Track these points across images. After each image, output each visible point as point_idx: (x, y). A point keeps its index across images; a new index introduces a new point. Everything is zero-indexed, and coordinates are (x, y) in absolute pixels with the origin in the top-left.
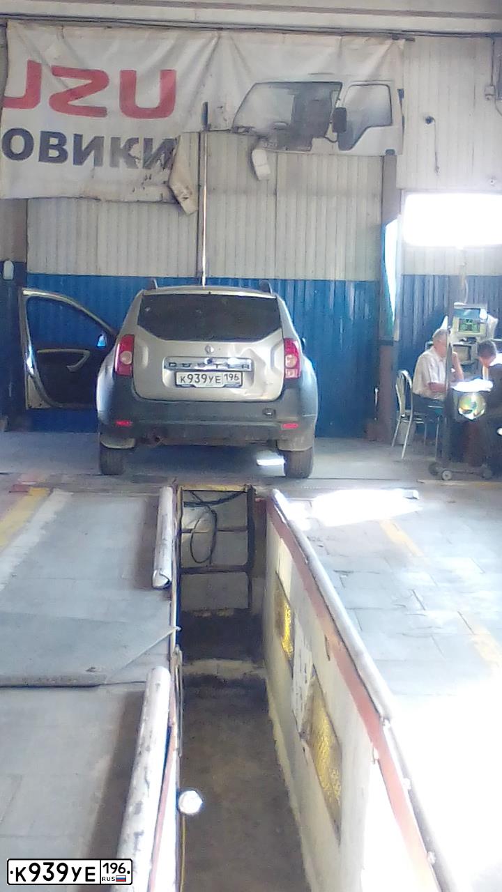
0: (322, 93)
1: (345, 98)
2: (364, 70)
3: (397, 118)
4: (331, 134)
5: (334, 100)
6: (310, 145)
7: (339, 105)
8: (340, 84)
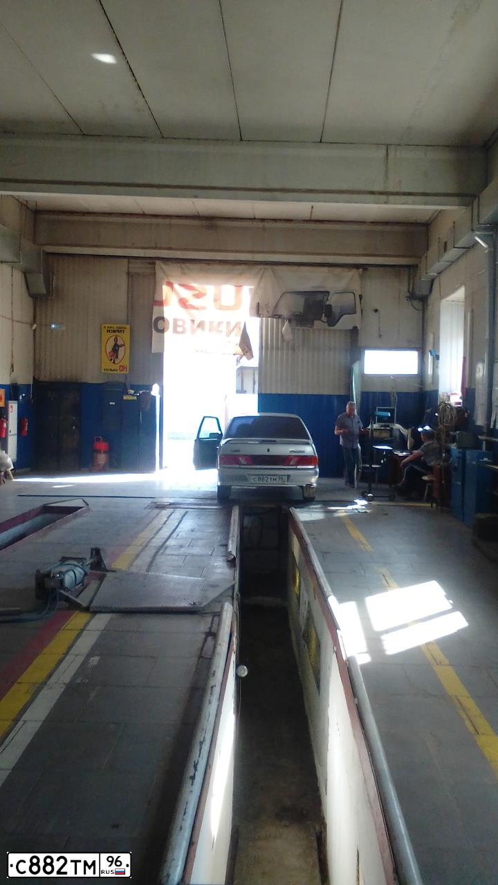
0: (319, 297)
1: (332, 300)
2: (342, 285)
3: (358, 310)
4: (324, 318)
5: (325, 300)
6: (313, 324)
7: (328, 303)
8: (329, 292)
